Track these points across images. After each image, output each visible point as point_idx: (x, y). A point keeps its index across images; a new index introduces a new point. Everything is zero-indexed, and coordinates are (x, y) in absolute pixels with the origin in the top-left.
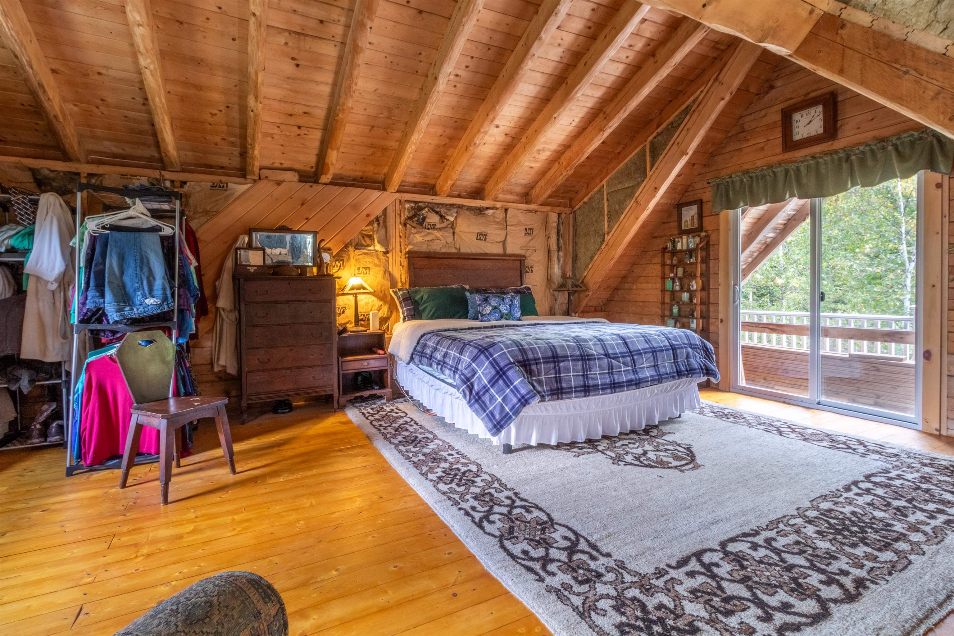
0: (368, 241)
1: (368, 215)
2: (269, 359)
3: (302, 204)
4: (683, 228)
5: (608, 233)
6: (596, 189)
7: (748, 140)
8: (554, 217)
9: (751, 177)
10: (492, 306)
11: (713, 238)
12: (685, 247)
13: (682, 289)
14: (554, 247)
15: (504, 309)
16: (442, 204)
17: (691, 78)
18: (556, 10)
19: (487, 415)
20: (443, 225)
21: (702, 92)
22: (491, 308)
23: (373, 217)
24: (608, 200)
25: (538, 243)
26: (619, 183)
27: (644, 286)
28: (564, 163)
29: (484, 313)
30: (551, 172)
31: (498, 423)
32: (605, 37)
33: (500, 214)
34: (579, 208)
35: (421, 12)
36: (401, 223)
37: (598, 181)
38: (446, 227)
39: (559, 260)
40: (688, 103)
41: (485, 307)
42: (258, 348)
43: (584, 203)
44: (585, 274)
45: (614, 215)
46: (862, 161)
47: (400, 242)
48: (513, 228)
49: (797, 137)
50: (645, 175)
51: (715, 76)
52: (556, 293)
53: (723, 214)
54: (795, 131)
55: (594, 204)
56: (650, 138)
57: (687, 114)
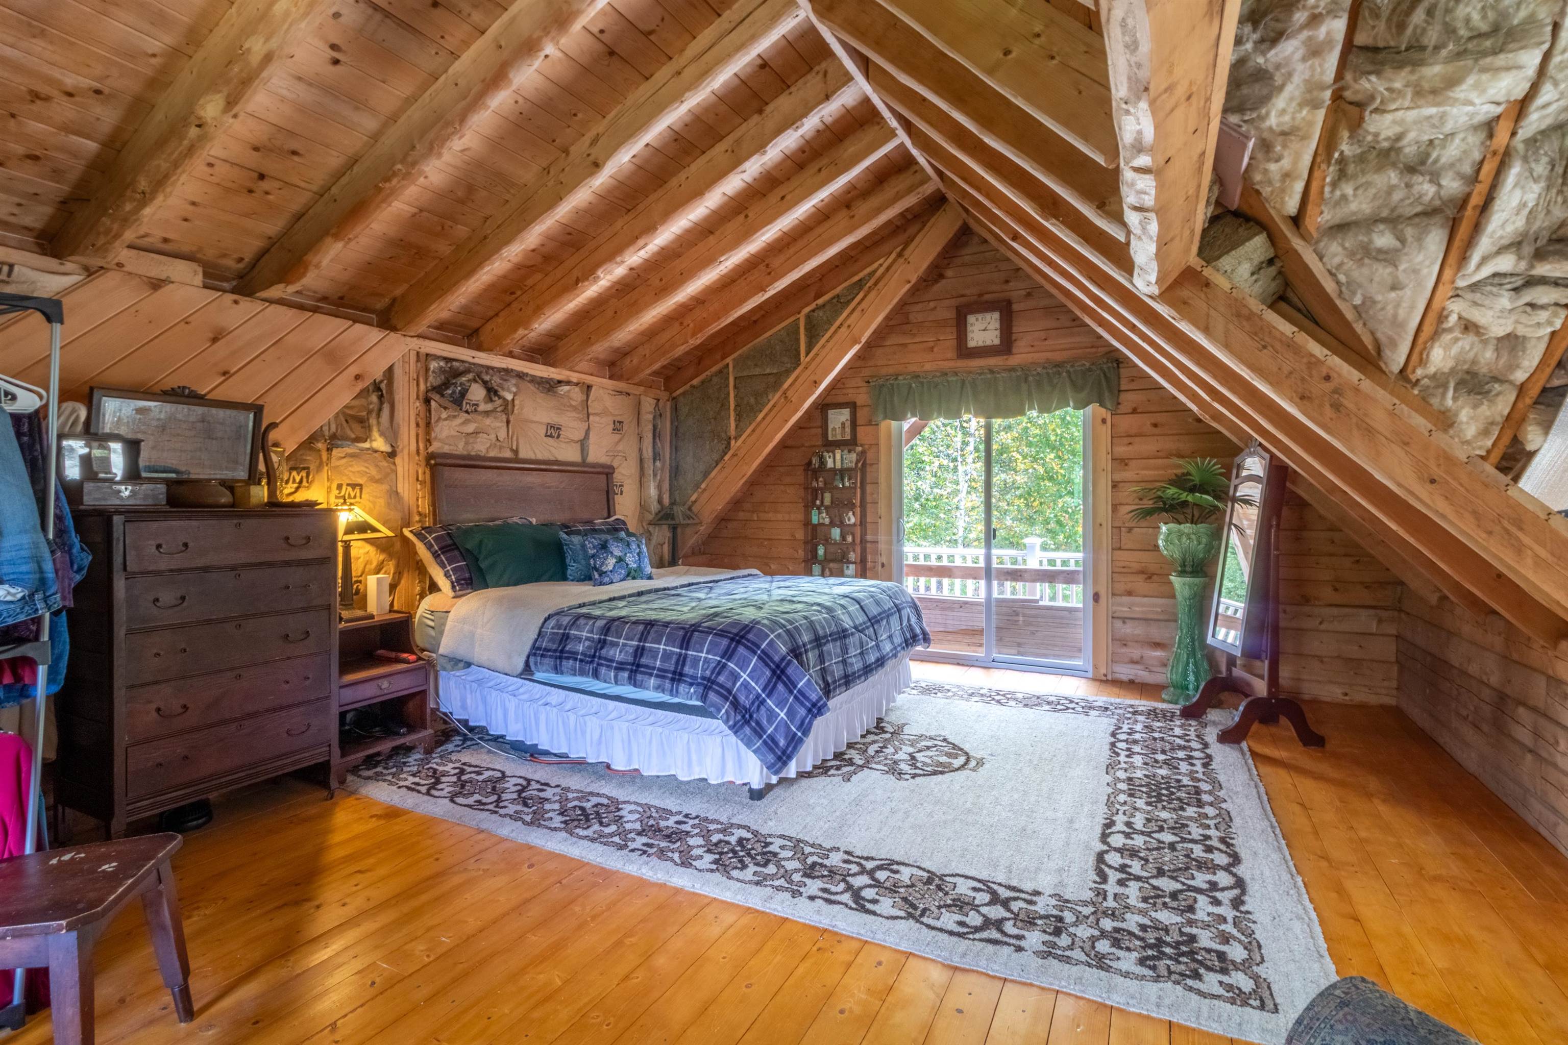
0: (358, 430)
1: (358, 377)
2: (185, 707)
3: (215, 340)
4: (830, 438)
5: (736, 438)
6: (715, 369)
7: (914, 335)
8: (648, 404)
9: (922, 383)
10: (616, 557)
11: (870, 455)
12: (838, 466)
13: (832, 524)
14: (648, 453)
15: (631, 560)
16: (493, 368)
17: (867, 244)
18: (799, 123)
19: (765, 742)
20: (489, 407)
21: (881, 265)
22: (614, 560)
23: (367, 382)
24: (735, 387)
25: (628, 446)
26: (756, 365)
27: (770, 516)
28: (692, 325)
29: (604, 569)
30: (666, 336)
31: (784, 752)
32: (820, 170)
33: (577, 395)
34: (684, 394)
35: (612, 53)
36: (418, 398)
37: (718, 356)
38: (494, 410)
39: (655, 475)
40: (861, 275)
41: (606, 559)
42: (156, 683)
43: (693, 387)
44: (693, 498)
45: (746, 412)
46: (1039, 383)
47: (417, 435)
48: (597, 419)
49: (971, 344)
50: (797, 363)
51: (898, 249)
52: (651, 528)
53: (884, 425)
54: (970, 335)
55: (710, 391)
56: (807, 310)
57: (861, 289)
